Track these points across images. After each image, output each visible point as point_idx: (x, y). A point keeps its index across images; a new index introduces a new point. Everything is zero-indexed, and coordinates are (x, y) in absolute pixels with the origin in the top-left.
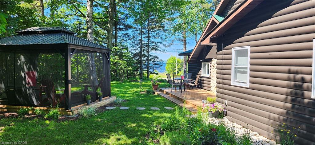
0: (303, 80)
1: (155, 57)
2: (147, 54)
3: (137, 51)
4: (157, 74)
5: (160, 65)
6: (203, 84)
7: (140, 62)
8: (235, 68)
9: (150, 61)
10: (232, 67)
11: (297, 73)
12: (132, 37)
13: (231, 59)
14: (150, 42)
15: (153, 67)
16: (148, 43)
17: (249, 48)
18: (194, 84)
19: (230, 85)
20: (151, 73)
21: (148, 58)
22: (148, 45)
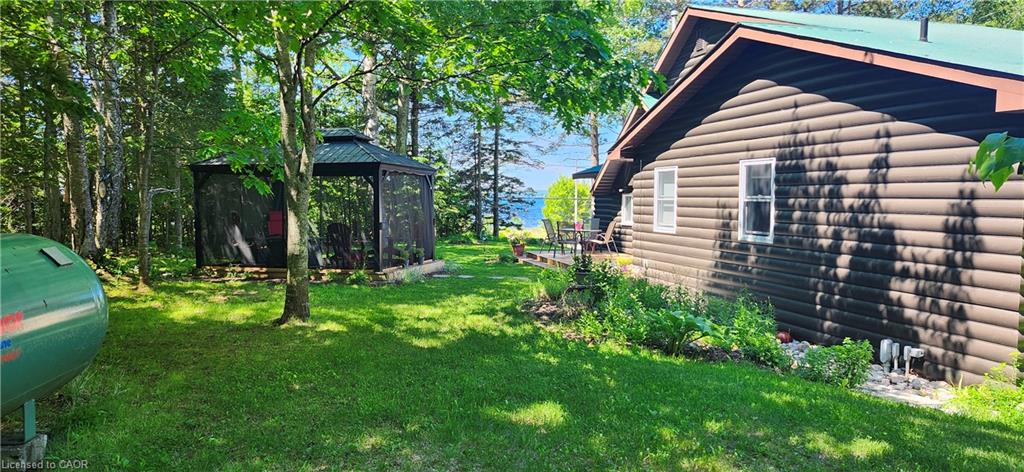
0: (730, 216)
1: (514, 181)
2: (492, 173)
3: (467, 166)
4: (519, 227)
5: (527, 203)
6: (623, 243)
7: (476, 194)
8: (659, 202)
9: (501, 191)
10: (655, 200)
11: (724, 207)
12: (452, 127)
13: (653, 187)
14: (500, 142)
15: (508, 208)
16: (496, 143)
17: (676, 169)
18: (603, 240)
19: (652, 232)
20: (503, 224)
21: (495, 183)
22: (496, 148)
